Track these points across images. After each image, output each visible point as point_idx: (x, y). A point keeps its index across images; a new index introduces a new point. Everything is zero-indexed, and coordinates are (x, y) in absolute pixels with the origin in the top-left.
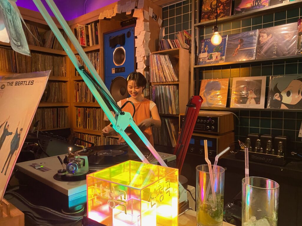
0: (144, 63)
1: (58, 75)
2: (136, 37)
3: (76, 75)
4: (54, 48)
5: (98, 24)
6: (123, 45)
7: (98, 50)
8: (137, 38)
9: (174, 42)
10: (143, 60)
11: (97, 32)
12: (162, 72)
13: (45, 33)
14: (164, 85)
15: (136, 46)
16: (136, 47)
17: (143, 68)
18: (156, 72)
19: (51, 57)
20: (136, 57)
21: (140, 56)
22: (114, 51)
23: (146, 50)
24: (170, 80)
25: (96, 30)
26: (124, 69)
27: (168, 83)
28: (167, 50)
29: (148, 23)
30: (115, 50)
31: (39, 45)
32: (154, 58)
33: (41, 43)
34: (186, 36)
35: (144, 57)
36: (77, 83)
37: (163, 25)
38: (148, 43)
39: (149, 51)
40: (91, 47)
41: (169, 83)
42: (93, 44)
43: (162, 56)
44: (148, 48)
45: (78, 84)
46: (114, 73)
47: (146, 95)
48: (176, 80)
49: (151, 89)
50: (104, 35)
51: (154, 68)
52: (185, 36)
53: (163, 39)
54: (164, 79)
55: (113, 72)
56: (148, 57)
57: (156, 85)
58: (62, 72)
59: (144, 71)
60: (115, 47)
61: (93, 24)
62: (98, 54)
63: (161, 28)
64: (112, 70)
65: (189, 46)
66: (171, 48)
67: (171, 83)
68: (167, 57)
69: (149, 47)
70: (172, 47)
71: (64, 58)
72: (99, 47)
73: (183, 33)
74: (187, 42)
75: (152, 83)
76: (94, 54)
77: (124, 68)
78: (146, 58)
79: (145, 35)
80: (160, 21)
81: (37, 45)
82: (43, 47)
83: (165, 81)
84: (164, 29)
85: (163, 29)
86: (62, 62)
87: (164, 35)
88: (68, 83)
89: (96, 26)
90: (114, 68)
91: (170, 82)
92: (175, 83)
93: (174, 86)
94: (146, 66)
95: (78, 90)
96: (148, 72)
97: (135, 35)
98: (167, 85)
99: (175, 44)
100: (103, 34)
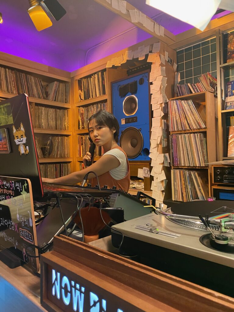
2: (151, 83)
3: (79, 128)
4: (56, 100)
5: (105, 73)
7: (105, 101)
10: (161, 108)
12: (184, 119)
13: (47, 85)
16: (152, 94)
17: (161, 116)
18: (177, 118)
27: (192, 131)
28: (187, 95)
29: (164, 68)
30: (125, 99)
31: (42, 98)
32: (174, 105)
37: (178, 70)
38: (165, 88)
40: (98, 97)
44: (165, 94)
45: (82, 138)
49: (171, 139)
50: (112, 84)
51: (174, 114)
52: (209, 79)
54: (187, 126)
55: (123, 122)
56: (166, 104)
57: (177, 134)
59: (162, 119)
60: (124, 96)
61: (100, 73)
62: (105, 105)
63: (176, 73)
65: (214, 89)
67: (196, 131)
70: (193, 92)
72: (107, 97)
73: (207, 77)
78: (163, 105)
80: (175, 66)
82: (46, 99)
84: (179, 73)
86: (64, 115)
88: (71, 137)
90: (124, 119)
93: (201, 134)
95: (82, 145)
96: (165, 121)
97: (150, 81)
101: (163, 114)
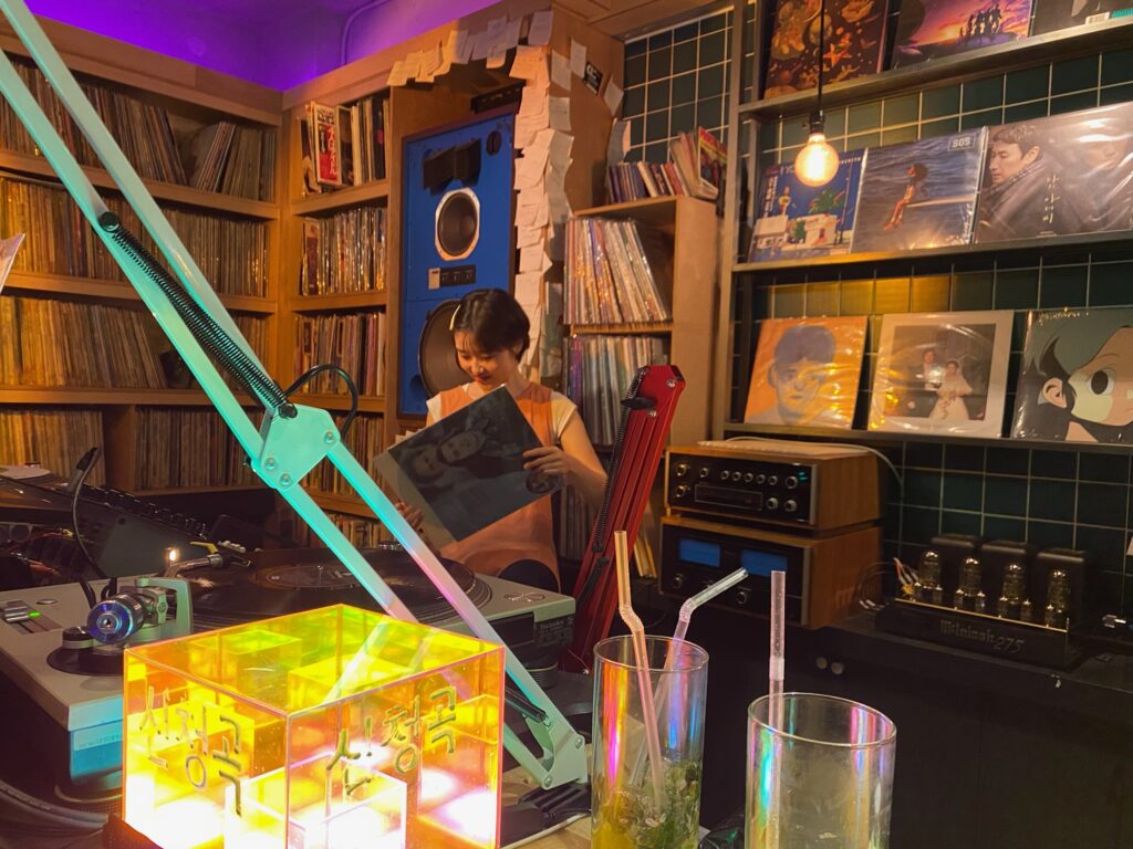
0: (545, 249)
1: (239, 292)
2: (519, 154)
3: (301, 293)
4: (224, 189)
5: (385, 103)
6: (471, 180)
7: (381, 202)
8: (522, 156)
9: (659, 171)
10: (543, 240)
11: (380, 132)
12: (609, 287)
13: (197, 135)
14: (614, 335)
15: (516, 187)
16: (519, 192)
17: (541, 269)
18: (588, 284)
19: (213, 222)
20: (516, 228)
21: (533, 224)
22: (441, 206)
23: (552, 203)
24: (637, 317)
25: (378, 125)
26: (474, 274)
27: (631, 327)
28: (635, 202)
29: (567, 100)
30: (444, 200)
31: (172, 177)
32: (582, 234)
33: (180, 171)
34: (707, 150)
35: (547, 226)
36: (306, 320)
37: (623, 112)
38: (563, 175)
39: (567, 204)
40: (360, 187)
41: (634, 330)
42: (365, 178)
43: (612, 226)
44: (561, 195)
45: (308, 326)
46: (438, 286)
47: (550, 373)
48: (662, 316)
49: (569, 350)
50: (407, 144)
51: (581, 271)
52: (703, 151)
53: (621, 163)
54: (617, 315)
55: (434, 281)
56: (561, 229)
57: (586, 334)
58: (253, 279)
59: (545, 281)
60: (441, 188)
61: (368, 105)
62: (383, 217)
63: (615, 120)
64: (431, 275)
65: (719, 188)
66: (647, 195)
67: (642, 329)
68: (629, 227)
69: (566, 190)
70: (653, 193)
71: (261, 228)
72: (386, 188)
73: (696, 140)
74: (708, 174)
75: (572, 327)
76: (370, 215)
77: (472, 267)
78: (551, 233)
79: (554, 146)
80: (614, 97)
81: (162, 180)
82: (184, 184)
83: (618, 319)
84: (629, 123)
85: (626, 125)
86: (255, 241)
87: (627, 147)
88: (273, 322)
89: (377, 108)
90: (438, 269)
91: (637, 324)
92: (657, 329)
93: (654, 341)
94: (552, 260)
95: (308, 349)
96: (559, 286)
97: (517, 146)
98: (625, 335)
99: (664, 181)
100: (403, 139)
101: (548, 264)
